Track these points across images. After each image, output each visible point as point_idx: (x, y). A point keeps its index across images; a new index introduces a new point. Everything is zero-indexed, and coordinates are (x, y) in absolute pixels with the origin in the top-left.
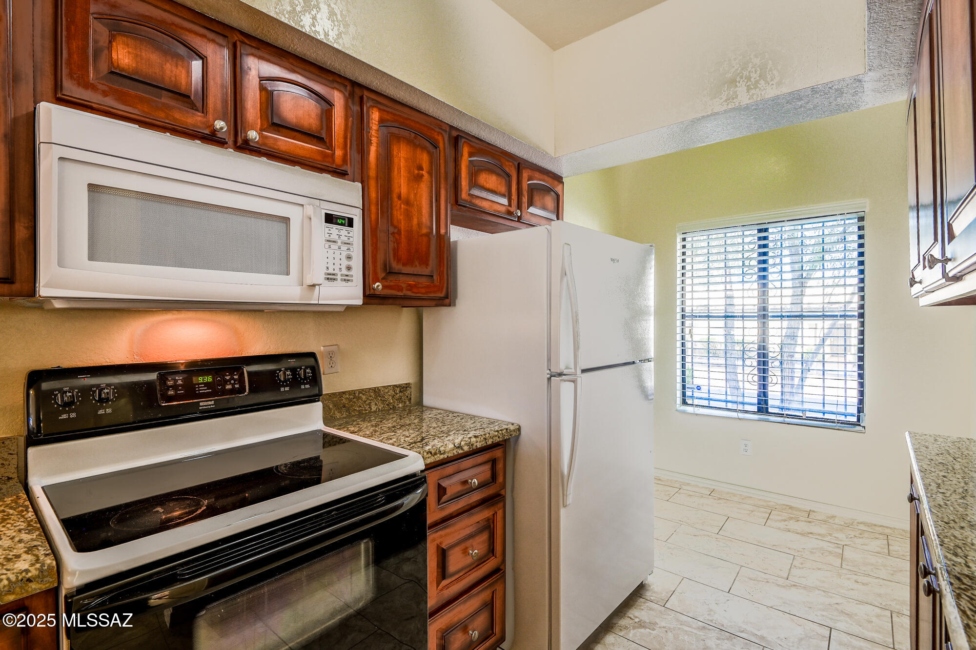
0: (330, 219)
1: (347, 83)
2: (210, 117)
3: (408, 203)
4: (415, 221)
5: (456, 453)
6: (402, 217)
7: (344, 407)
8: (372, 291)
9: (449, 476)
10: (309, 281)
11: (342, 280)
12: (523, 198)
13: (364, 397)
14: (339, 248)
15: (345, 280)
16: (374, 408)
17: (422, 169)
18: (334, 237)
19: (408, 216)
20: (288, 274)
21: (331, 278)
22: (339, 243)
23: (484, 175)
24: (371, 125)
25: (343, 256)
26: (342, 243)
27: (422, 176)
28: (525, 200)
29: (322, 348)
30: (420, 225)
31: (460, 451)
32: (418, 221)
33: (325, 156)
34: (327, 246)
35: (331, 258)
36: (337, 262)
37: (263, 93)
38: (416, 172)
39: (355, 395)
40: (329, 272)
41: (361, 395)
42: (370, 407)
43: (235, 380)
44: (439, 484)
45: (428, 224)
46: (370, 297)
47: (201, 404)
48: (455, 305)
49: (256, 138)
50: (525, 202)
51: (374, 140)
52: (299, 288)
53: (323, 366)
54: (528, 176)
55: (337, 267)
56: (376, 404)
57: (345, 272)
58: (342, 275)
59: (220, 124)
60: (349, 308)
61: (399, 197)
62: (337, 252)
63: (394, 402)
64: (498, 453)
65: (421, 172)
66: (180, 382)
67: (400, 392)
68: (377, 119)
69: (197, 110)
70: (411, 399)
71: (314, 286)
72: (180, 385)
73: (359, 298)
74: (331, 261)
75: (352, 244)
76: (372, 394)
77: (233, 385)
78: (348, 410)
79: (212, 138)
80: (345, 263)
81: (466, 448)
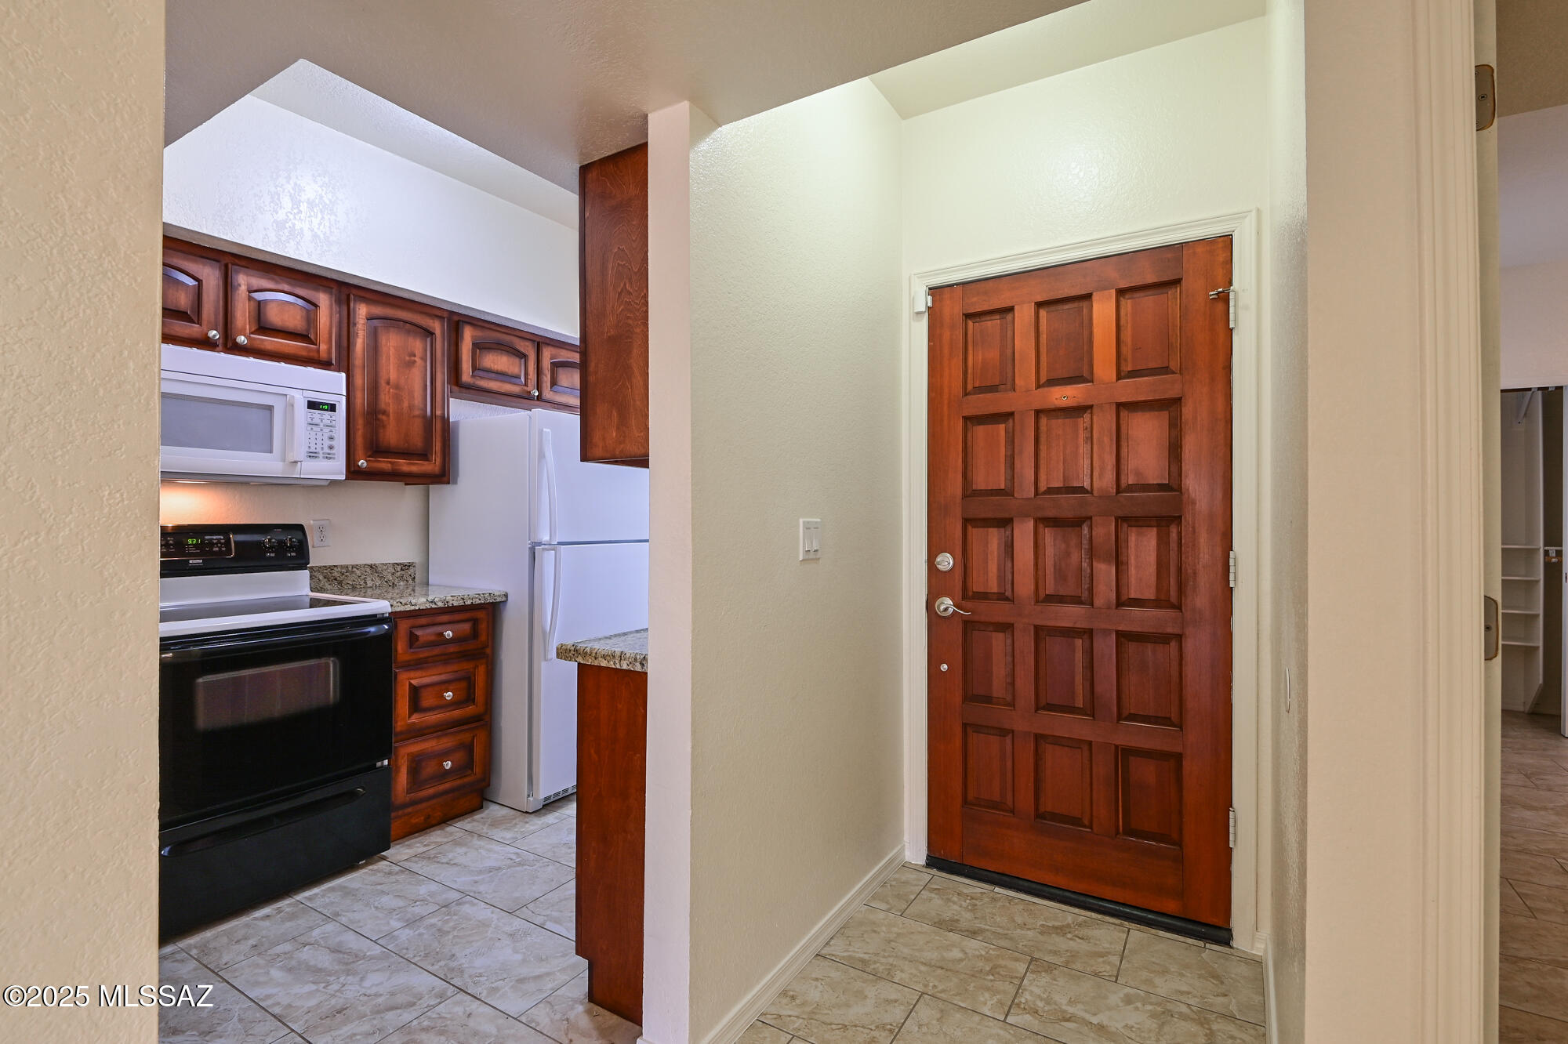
0: (313, 405)
1: (332, 285)
2: (204, 328)
3: (397, 387)
4: (406, 404)
5: (429, 607)
6: (390, 401)
7: (336, 579)
8: (356, 468)
9: (422, 626)
10: (291, 457)
11: (324, 458)
12: (545, 377)
13: (358, 572)
14: (322, 430)
15: (327, 458)
16: (370, 583)
17: (415, 356)
18: (317, 420)
19: (398, 399)
20: (271, 452)
21: (312, 455)
22: (322, 426)
23: (491, 356)
24: (357, 320)
25: (326, 437)
26: (324, 426)
27: (415, 361)
28: (547, 379)
29: (312, 522)
30: (411, 407)
31: (434, 606)
32: (409, 404)
33: (310, 350)
34: (309, 428)
35: (313, 439)
36: (319, 442)
37: (252, 303)
38: (407, 358)
39: (348, 570)
40: (311, 450)
41: (354, 569)
42: (366, 583)
43: (222, 544)
44: (411, 631)
45: (421, 406)
46: (354, 473)
47: (191, 562)
48: (455, 482)
49: (244, 341)
50: (546, 382)
51: (361, 333)
52: (282, 463)
53: (312, 539)
54: (551, 354)
55: (319, 446)
56: (372, 580)
57: (327, 450)
58: (323, 453)
59: (213, 333)
60: (333, 483)
61: (388, 383)
62: (320, 434)
63: (394, 580)
64: (481, 615)
65: (413, 358)
66: (171, 542)
67: (402, 570)
68: (364, 314)
69: (194, 323)
70: (414, 578)
71: (296, 462)
72: (171, 545)
73: (342, 474)
74: (313, 441)
75: (335, 427)
76: (368, 570)
77: (220, 548)
78: (340, 583)
79: (206, 344)
80: (327, 443)
81: (440, 604)
